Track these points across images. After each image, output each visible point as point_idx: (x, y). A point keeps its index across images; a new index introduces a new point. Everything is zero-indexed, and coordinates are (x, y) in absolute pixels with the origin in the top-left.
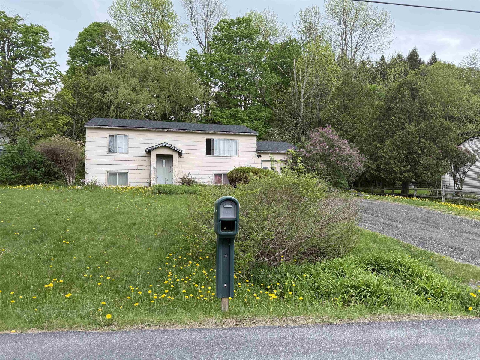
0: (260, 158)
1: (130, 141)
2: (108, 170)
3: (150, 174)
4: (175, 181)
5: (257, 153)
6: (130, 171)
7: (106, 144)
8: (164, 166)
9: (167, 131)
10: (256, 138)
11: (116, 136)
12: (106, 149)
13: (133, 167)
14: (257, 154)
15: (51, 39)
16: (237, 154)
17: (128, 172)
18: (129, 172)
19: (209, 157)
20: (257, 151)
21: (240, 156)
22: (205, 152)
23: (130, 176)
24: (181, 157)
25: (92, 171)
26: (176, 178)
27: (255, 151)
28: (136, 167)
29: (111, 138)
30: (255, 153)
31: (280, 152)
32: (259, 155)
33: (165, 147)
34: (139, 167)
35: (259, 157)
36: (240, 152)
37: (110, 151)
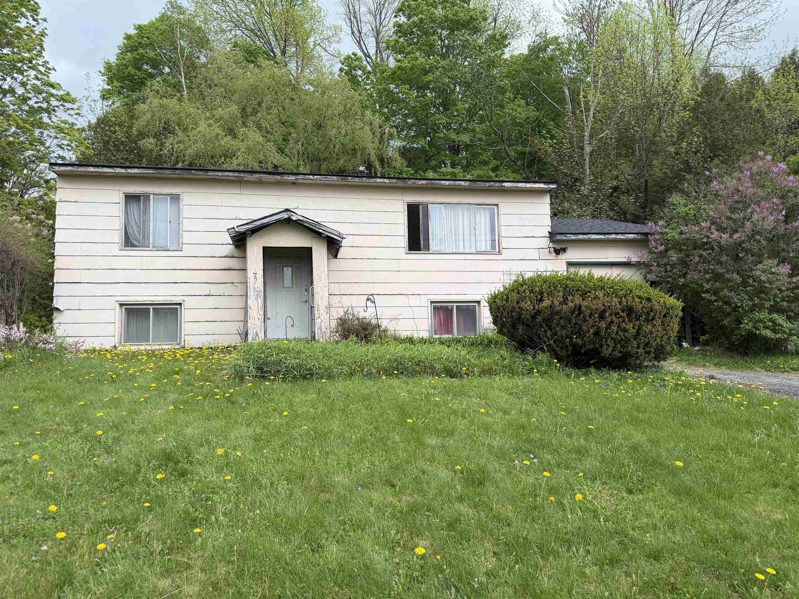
0: (561, 256)
1: (186, 211)
2: (124, 299)
3: (246, 309)
4: (320, 328)
5: (552, 241)
6: (188, 303)
7: (118, 224)
8: (288, 282)
9: (294, 183)
10: (547, 200)
11: (147, 197)
12: (118, 237)
13: (196, 289)
14: (551, 245)
15: (45, 20)
16: (496, 248)
17: (180, 304)
18: (186, 305)
19: (416, 256)
20: (552, 235)
21: (504, 251)
22: (404, 241)
23: (186, 315)
24: (336, 257)
25: (74, 303)
26: (322, 317)
27: (548, 235)
28: (206, 289)
29: (134, 207)
30: (545, 243)
31: (620, 237)
32: (558, 247)
33: (289, 223)
34: (214, 289)
35: (557, 252)
36: (503, 240)
37: (129, 242)
